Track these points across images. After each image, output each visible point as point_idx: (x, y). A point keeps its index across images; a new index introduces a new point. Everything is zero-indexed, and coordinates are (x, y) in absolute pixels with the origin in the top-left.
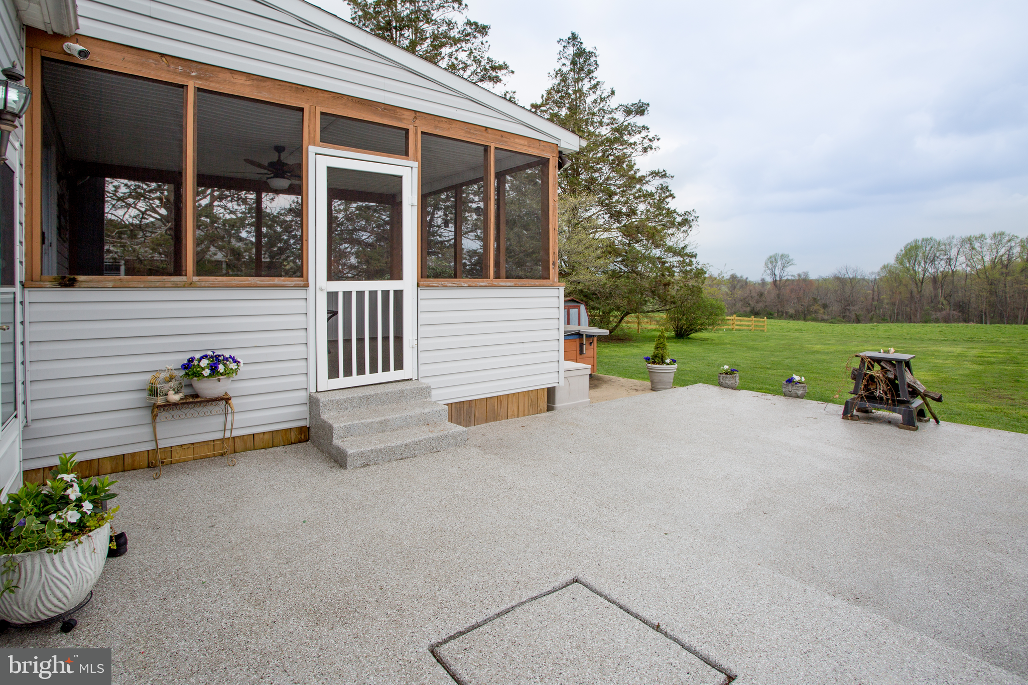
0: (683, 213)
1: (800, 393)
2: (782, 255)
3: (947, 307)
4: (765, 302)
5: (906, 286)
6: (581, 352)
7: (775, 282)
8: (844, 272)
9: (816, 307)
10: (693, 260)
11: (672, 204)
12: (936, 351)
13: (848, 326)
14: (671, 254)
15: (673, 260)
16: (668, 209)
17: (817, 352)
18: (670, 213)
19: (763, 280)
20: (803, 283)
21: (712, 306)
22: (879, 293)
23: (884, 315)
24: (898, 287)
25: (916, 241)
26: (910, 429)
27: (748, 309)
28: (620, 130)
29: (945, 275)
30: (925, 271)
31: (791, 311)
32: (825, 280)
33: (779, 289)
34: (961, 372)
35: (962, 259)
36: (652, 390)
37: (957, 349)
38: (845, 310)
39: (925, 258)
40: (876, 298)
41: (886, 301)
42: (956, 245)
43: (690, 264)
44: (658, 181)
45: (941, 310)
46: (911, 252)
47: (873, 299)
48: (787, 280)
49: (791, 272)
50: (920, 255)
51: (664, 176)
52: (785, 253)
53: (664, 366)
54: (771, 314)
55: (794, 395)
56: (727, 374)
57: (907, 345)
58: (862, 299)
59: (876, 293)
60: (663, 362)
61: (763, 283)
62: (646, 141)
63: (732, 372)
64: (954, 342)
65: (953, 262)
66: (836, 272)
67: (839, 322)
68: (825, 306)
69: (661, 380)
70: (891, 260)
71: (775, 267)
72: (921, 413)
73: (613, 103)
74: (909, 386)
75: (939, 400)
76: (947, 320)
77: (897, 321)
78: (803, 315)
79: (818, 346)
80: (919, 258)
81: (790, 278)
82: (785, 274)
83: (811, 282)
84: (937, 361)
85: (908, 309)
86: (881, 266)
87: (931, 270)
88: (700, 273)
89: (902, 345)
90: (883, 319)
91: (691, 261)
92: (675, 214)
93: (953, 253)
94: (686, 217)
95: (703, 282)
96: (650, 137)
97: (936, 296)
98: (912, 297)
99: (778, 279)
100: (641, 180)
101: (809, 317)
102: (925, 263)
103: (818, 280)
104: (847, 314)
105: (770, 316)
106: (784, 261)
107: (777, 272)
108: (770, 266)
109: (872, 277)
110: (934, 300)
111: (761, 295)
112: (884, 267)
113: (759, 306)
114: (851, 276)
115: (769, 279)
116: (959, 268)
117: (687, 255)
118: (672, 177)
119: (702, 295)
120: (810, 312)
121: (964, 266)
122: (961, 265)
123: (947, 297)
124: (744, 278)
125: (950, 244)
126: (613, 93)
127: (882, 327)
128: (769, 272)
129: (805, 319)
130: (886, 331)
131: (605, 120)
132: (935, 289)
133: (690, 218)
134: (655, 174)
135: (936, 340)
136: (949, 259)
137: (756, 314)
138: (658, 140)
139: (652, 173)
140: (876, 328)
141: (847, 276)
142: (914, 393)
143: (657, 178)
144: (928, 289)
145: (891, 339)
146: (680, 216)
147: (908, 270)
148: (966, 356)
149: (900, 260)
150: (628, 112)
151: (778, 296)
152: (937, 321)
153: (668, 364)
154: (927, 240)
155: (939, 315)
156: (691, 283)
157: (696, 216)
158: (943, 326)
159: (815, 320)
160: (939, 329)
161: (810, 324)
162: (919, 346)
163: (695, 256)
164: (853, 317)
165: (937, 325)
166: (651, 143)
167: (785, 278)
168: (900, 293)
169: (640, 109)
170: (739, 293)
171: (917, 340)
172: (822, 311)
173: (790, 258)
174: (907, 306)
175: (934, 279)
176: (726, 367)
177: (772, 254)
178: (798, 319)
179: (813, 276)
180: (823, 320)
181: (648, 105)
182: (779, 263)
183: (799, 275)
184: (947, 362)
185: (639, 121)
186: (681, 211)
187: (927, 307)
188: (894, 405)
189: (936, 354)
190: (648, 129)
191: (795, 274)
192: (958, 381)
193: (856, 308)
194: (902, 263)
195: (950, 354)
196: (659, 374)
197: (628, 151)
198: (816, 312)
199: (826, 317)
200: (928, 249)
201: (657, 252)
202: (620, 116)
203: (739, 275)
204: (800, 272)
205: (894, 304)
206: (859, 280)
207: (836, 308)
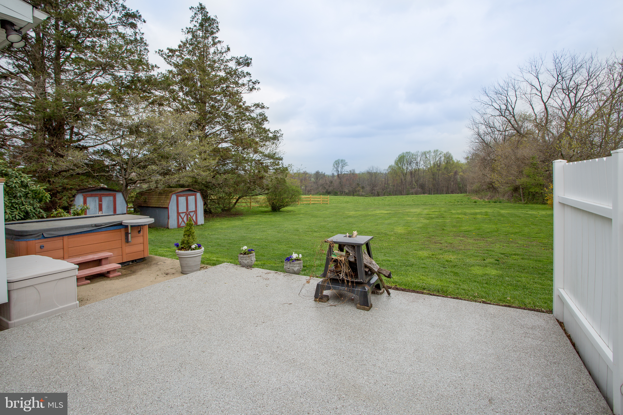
0: (273, 131)
1: (296, 269)
2: (342, 160)
3: (417, 187)
4: (333, 186)
5: (399, 176)
6: (127, 241)
7: (338, 175)
8: (371, 169)
9: (359, 188)
10: (280, 162)
11: (266, 126)
12: (409, 212)
13: (372, 198)
14: (267, 158)
15: (268, 162)
16: (264, 128)
17: (350, 217)
18: (266, 131)
19: (333, 174)
20: (352, 175)
21: (293, 190)
22: (388, 180)
23: (390, 192)
24: (396, 177)
25: (403, 153)
26: (364, 309)
27: (325, 191)
28: (231, 73)
29: (415, 170)
30: (407, 168)
31: (347, 191)
32: (363, 174)
33: (341, 179)
34: (418, 226)
35: (422, 163)
36: (182, 273)
37: (418, 210)
38: (373, 189)
39: (407, 162)
40: (386, 183)
41: (391, 184)
42: (419, 156)
43: (278, 164)
44: (259, 111)
45: (414, 188)
46: (401, 159)
47: (385, 183)
48: (345, 174)
49: (347, 170)
50: (405, 160)
51: (263, 107)
52: (343, 159)
53: (190, 252)
54: (336, 193)
55: (291, 271)
56: (245, 254)
57: (396, 209)
58: (380, 183)
59: (386, 180)
60: (190, 248)
61: (333, 176)
62: (250, 83)
63: (250, 251)
64: (418, 206)
65: (418, 164)
66: (368, 169)
67: (370, 196)
68: (363, 188)
69: (187, 264)
70: (393, 163)
71: (338, 167)
72: (378, 287)
73: (228, 56)
74: (366, 266)
75: (389, 276)
76: (416, 193)
77: (396, 195)
78: (353, 193)
79: (352, 213)
80: (405, 162)
81: (346, 173)
82: (343, 171)
83: (356, 174)
84: (408, 218)
85: (400, 188)
86: (388, 166)
87: (410, 168)
88: (284, 170)
89: (394, 209)
90: (389, 194)
91: (278, 163)
92: (268, 132)
93: (419, 159)
94: (276, 134)
95: (286, 176)
96: (253, 81)
97: (412, 181)
98: (402, 182)
99: (340, 173)
100: (247, 109)
101: (355, 194)
102: (407, 164)
103: (359, 174)
104: (374, 191)
105: (336, 194)
106: (343, 164)
107: (339, 170)
108: (336, 166)
109: (384, 172)
110: (411, 183)
111: (331, 182)
112: (390, 167)
113: (330, 189)
114: (375, 171)
115: (336, 174)
116: (421, 167)
117: (277, 159)
118: (268, 108)
119: (287, 185)
120: (356, 191)
121: (423, 166)
122: (422, 166)
123: (417, 181)
124: (323, 173)
125: (417, 155)
126: (229, 49)
127: (388, 198)
128: (335, 169)
129: (353, 195)
130: (389, 200)
131: (222, 67)
132: (411, 178)
133: (279, 135)
134: (257, 105)
135: (410, 205)
136: (417, 163)
137: (328, 193)
138: (259, 83)
139: (255, 105)
140: (384, 199)
141: (373, 171)
142: (370, 272)
143: (259, 108)
144: (409, 178)
145: (390, 205)
146: (271, 133)
147: (400, 168)
148: (422, 215)
149: (396, 163)
150: (239, 63)
151: (340, 183)
152: (412, 194)
153: (194, 249)
154: (408, 153)
155: (413, 191)
156: (280, 176)
157: (282, 133)
158: (414, 197)
159: (358, 195)
160: (413, 198)
161: (356, 198)
162: (402, 209)
163: (281, 159)
164: (376, 193)
165: (412, 196)
166: (254, 85)
167: (343, 173)
168: (397, 180)
169: (247, 62)
170: (321, 182)
171: (401, 205)
172: (361, 190)
173: (346, 162)
174: (399, 187)
175: (411, 173)
176: (245, 248)
177: (337, 159)
178: (350, 195)
179: (357, 172)
180: (362, 195)
181: (251, 59)
182: (340, 164)
183: (350, 171)
184: (413, 219)
185: (246, 69)
186: (272, 130)
187: (408, 187)
188: (353, 287)
189: (409, 214)
190: (250, 75)
191: (348, 170)
192: (417, 232)
193: (378, 188)
194: (397, 165)
195: (415, 214)
196: (188, 259)
197: (240, 89)
198: (359, 191)
199: (363, 194)
200: (408, 157)
201: (257, 157)
202: (232, 65)
203: (320, 172)
204: (351, 169)
205: (394, 186)
206: (379, 173)
207: (368, 188)
